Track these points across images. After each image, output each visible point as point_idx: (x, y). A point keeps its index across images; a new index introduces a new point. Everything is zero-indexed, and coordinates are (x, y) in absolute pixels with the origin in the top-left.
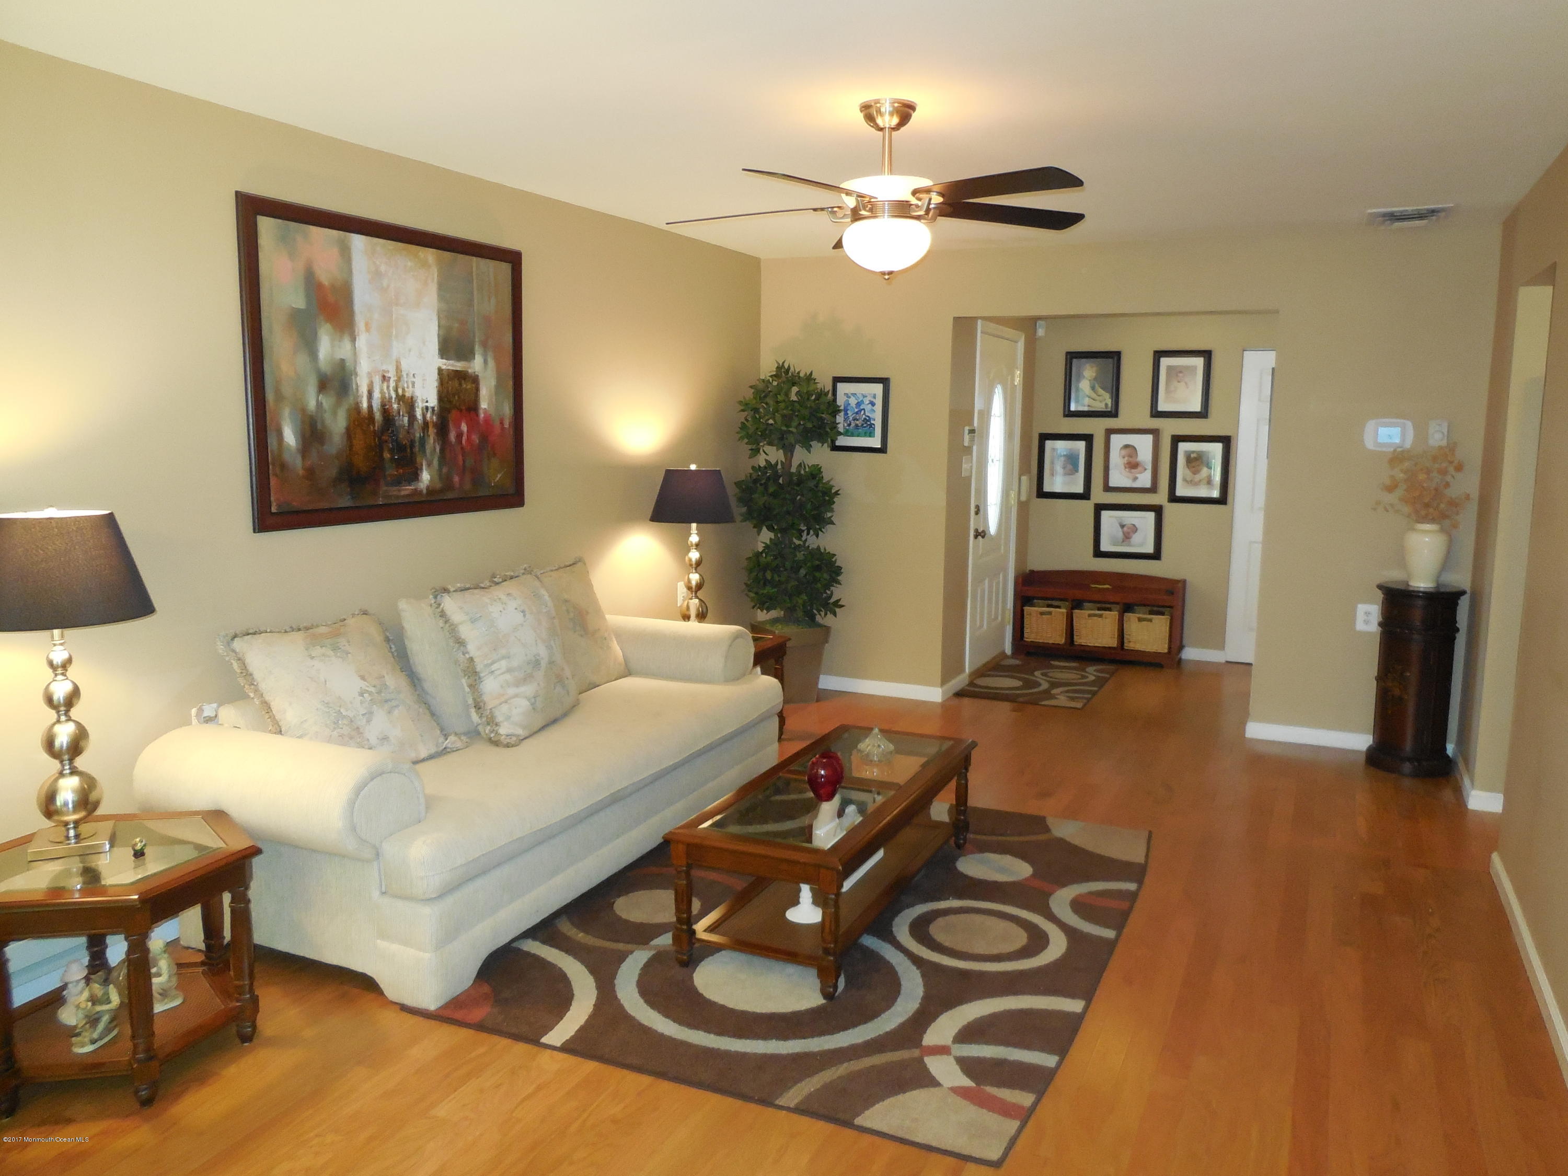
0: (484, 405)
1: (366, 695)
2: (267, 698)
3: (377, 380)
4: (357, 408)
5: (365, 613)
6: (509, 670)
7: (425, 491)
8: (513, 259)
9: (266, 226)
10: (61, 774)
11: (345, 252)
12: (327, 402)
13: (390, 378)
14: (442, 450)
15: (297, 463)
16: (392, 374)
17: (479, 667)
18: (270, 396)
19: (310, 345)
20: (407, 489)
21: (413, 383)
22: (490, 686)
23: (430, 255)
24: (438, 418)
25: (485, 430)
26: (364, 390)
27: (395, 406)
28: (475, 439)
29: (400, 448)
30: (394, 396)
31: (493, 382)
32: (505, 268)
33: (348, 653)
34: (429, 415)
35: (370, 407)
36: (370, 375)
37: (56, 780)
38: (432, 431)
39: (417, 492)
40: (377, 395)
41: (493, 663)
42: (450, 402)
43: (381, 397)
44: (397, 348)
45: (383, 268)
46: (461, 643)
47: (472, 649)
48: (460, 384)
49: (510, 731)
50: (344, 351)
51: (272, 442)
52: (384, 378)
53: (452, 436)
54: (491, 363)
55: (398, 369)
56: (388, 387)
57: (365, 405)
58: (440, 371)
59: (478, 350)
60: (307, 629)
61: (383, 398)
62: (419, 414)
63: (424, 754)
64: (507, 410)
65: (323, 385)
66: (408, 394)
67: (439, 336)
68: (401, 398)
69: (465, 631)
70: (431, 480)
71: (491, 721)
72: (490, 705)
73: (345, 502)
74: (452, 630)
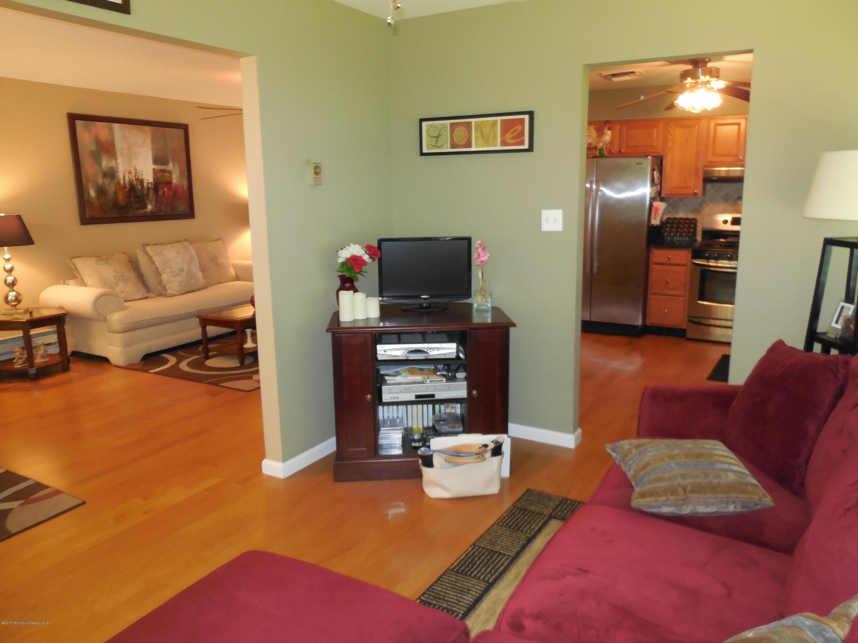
0: (174, 181)
1: (117, 278)
2: (83, 277)
3: (127, 173)
4: (119, 183)
5: (124, 253)
6: (171, 272)
7: (149, 212)
8: (185, 128)
9: (79, 124)
10: (10, 291)
11: (111, 130)
12: (107, 181)
13: (132, 173)
14: (157, 198)
15: (96, 203)
16: (133, 171)
17: (160, 270)
18: (84, 180)
19: (98, 162)
20: (142, 211)
21: (142, 174)
22: (164, 277)
23: (147, 128)
24: (154, 186)
25: (175, 191)
26: (121, 177)
27: (135, 182)
28: (171, 194)
29: (138, 197)
30: (134, 178)
31: (178, 173)
32: (181, 132)
33: (111, 264)
34: (150, 185)
35: (124, 183)
36: (124, 172)
37: (8, 293)
38: (151, 191)
39: (146, 212)
40: (127, 178)
41: (164, 269)
42: (159, 180)
43: (129, 179)
44: (134, 162)
45: (127, 134)
46: (153, 263)
47: (157, 264)
48: (163, 174)
49: (171, 292)
50: (113, 163)
51: (86, 196)
52: (130, 173)
53: (160, 193)
54: (177, 167)
55: (136, 170)
56: (132, 176)
57: (122, 182)
58: (154, 169)
59: (170, 161)
60: (99, 257)
61: (130, 179)
62: (145, 185)
63: (138, 297)
64: (185, 183)
65: (105, 175)
66: (140, 178)
67: (152, 157)
68: (137, 179)
69: (155, 258)
70: (152, 208)
71: (165, 289)
72: (164, 283)
73: (116, 215)
74: (150, 258)
